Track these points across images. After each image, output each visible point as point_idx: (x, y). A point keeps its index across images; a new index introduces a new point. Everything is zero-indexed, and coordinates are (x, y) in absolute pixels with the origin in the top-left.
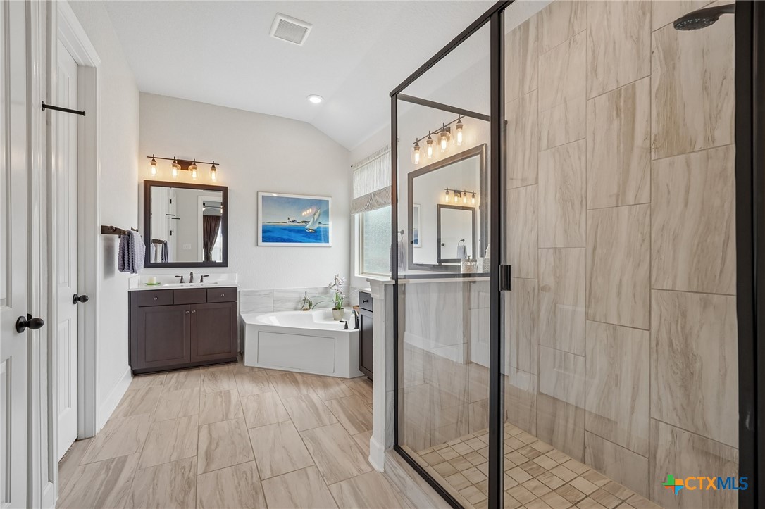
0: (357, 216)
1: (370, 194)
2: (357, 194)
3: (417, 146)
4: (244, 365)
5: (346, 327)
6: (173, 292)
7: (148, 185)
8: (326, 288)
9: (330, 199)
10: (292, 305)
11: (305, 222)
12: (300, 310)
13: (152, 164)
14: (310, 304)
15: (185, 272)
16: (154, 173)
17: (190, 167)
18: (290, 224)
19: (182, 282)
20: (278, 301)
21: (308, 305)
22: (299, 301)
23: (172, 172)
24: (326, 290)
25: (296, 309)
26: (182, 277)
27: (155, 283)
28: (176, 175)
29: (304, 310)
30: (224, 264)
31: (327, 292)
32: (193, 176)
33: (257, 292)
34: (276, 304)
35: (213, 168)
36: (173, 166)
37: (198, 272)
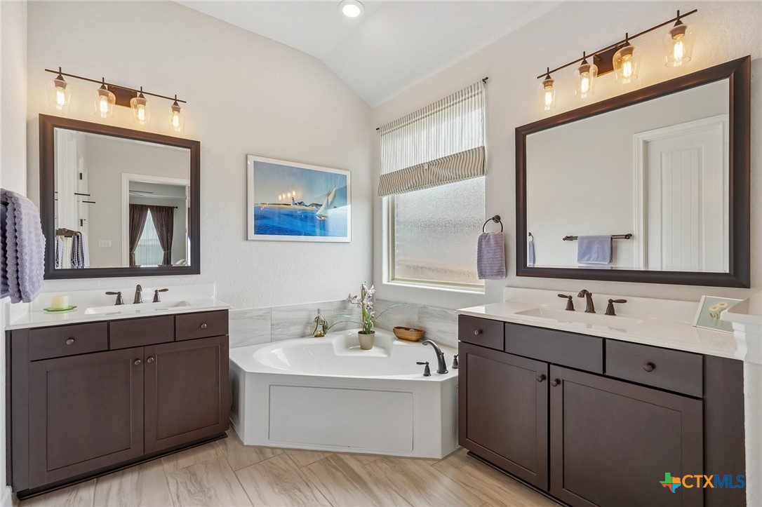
0: (385, 199)
1: (422, 165)
2: (386, 170)
3: (548, 79)
4: (242, 443)
5: (427, 373)
6: (108, 326)
7: (48, 126)
8: (344, 301)
9: (347, 173)
10: (297, 329)
11: (317, 205)
12: (310, 335)
13: (58, 84)
14: (325, 328)
15: (126, 286)
16: (61, 103)
17: (133, 101)
18: (295, 206)
19: (119, 302)
20: (278, 324)
21: (321, 328)
22: (308, 324)
23: (98, 106)
24: (344, 304)
25: (303, 336)
26: (119, 294)
27: (65, 306)
28: (105, 111)
29: (316, 336)
30: (195, 269)
31: (345, 308)
32: (139, 117)
33: (245, 313)
34: (275, 331)
35: (176, 108)
36: (101, 93)
37: (150, 285)
